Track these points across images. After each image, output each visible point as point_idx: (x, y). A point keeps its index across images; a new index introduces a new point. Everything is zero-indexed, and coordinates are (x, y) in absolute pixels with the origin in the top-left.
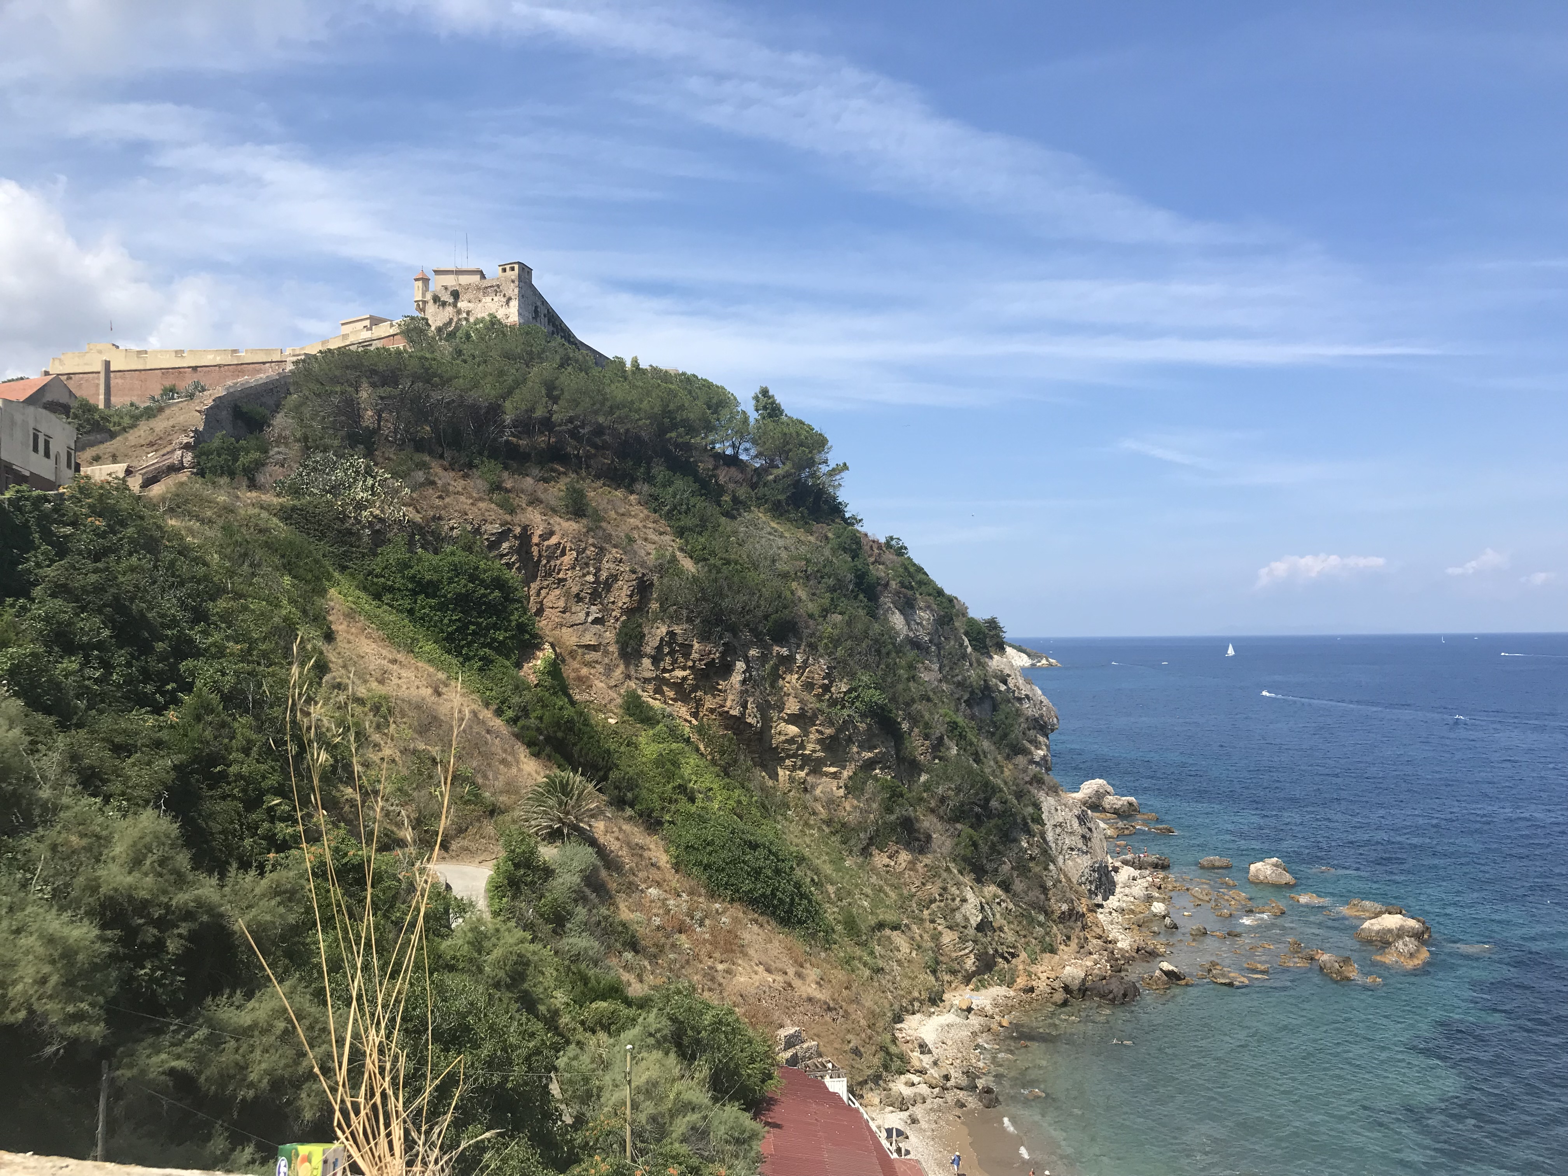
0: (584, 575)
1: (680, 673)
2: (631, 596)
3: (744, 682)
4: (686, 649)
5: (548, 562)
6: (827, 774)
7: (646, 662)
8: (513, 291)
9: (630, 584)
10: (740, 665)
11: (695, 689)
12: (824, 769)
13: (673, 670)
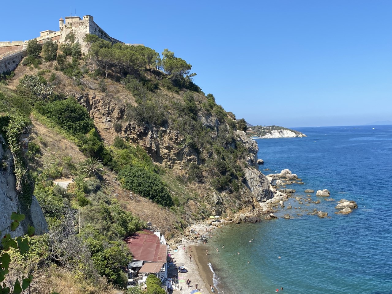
0: (105, 108)
1: (133, 135)
2: (118, 114)
3: (151, 138)
4: (134, 128)
5: (95, 105)
6: (176, 163)
7: (123, 132)
8: (87, 24)
9: (118, 111)
10: (150, 133)
11: (137, 140)
12: (176, 162)
13: (131, 134)
